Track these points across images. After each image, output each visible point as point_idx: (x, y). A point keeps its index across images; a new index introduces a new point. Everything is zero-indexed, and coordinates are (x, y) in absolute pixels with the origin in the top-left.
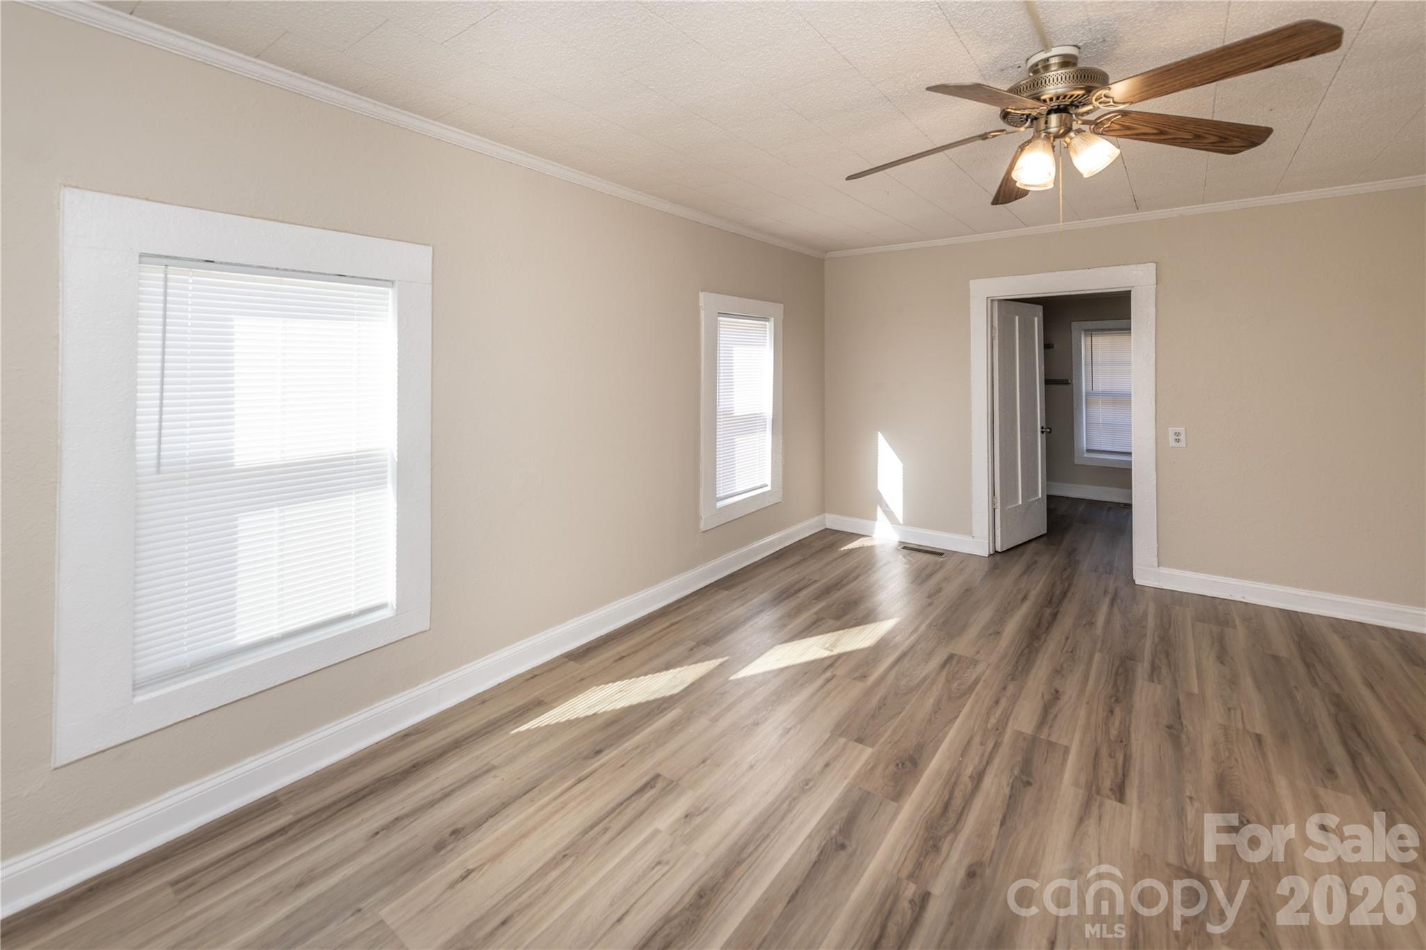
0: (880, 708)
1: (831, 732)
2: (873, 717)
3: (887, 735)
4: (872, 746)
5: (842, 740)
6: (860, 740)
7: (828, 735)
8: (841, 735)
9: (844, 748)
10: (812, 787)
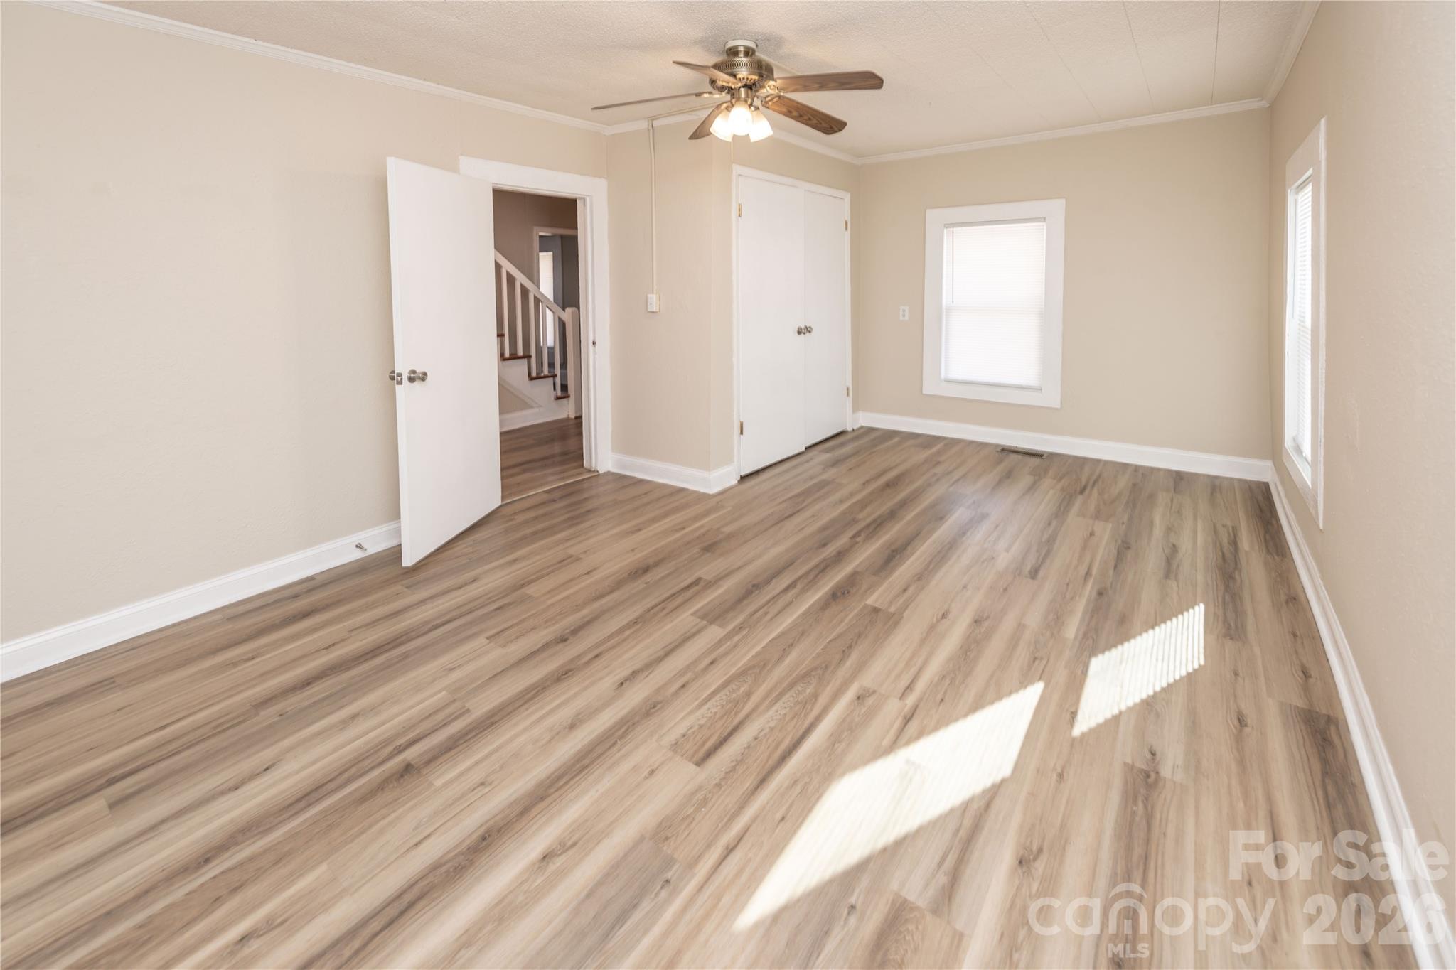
0: (850, 647)
1: (902, 617)
2: (859, 635)
3: (850, 617)
4: (866, 606)
5: (892, 609)
6: (876, 610)
7: (905, 614)
8: (894, 614)
9: (891, 603)
10: (915, 576)
